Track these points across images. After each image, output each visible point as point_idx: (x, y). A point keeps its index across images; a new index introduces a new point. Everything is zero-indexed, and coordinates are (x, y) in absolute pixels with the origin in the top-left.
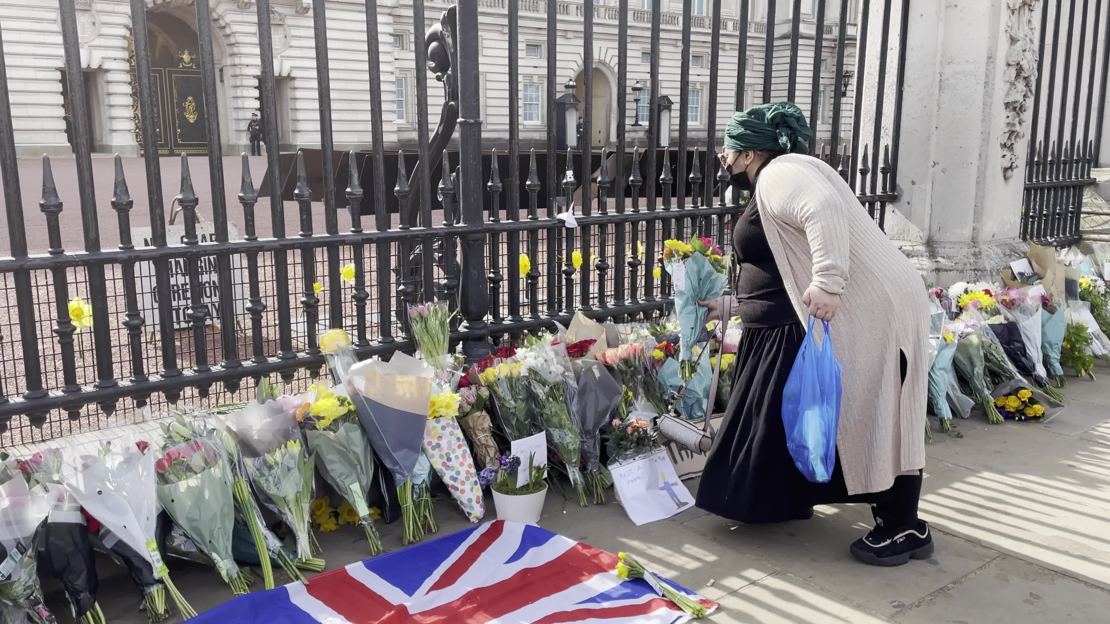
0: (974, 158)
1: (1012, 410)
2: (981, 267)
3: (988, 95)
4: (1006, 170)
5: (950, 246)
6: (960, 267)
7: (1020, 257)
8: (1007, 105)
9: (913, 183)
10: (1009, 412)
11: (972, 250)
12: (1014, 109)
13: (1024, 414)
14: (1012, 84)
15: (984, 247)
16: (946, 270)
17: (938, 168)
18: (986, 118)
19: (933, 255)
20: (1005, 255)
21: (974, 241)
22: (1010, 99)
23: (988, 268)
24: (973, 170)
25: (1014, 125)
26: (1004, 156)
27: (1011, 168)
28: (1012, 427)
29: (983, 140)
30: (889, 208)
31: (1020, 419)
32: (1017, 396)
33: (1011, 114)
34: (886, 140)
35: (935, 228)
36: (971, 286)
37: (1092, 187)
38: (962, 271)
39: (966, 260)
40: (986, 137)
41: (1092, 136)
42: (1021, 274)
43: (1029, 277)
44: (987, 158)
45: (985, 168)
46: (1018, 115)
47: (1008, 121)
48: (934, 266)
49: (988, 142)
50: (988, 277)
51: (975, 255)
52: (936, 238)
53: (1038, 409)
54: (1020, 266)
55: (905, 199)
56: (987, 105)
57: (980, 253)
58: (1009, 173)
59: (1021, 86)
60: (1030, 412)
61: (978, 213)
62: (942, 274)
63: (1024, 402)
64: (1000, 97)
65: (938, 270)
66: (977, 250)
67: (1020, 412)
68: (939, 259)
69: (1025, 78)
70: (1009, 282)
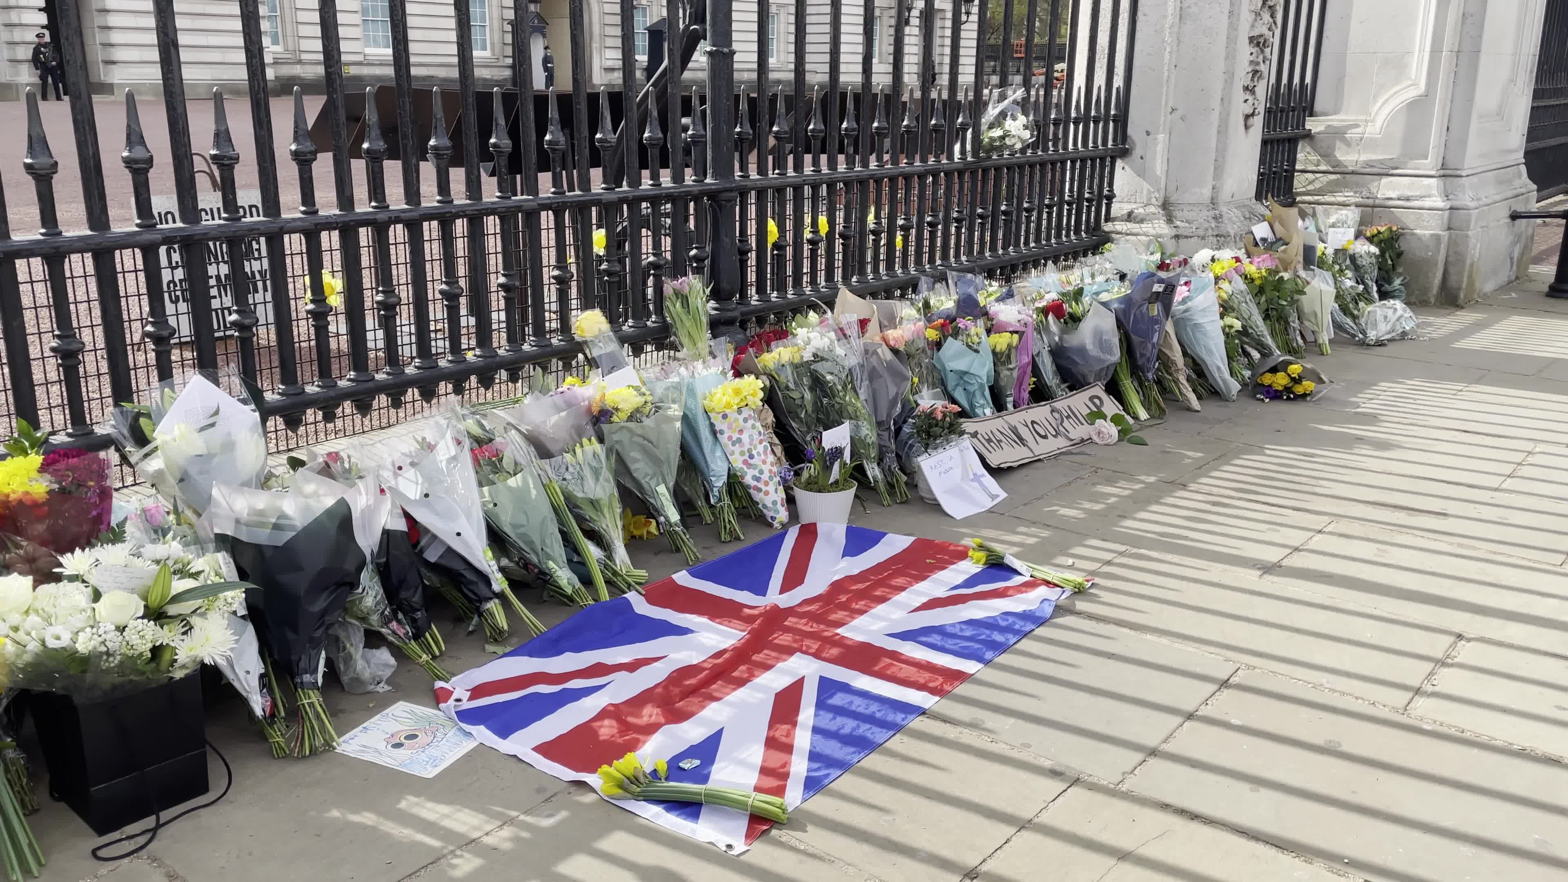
0: (1216, 104)
1: (1280, 388)
2: (1224, 233)
3: (1233, 26)
4: (1247, 117)
5: (1189, 208)
6: (1201, 232)
7: (1259, 221)
8: (1251, 39)
9: (1148, 133)
10: (1277, 391)
11: (1212, 213)
12: (1258, 44)
13: (1293, 393)
14: (1258, 14)
15: (1224, 209)
16: (1186, 237)
17: (1178, 114)
18: (1231, 56)
19: (1170, 220)
20: (1245, 218)
21: (1214, 202)
22: (1255, 33)
23: (1232, 233)
24: (1215, 118)
25: (1258, 64)
26: (1246, 101)
27: (1253, 114)
28: (1282, 408)
29: (1226, 81)
30: (1119, 163)
31: (1289, 398)
32: (1286, 372)
33: (1255, 50)
34: (1118, 81)
35: (1172, 187)
36: (1218, 254)
37: (1307, 140)
38: (1203, 238)
39: (1206, 225)
40: (1230, 76)
41: (1308, 79)
42: (1264, 240)
43: (1272, 243)
44: (1230, 103)
45: (1228, 115)
46: (1262, 51)
47: (1252, 58)
48: (1174, 232)
49: (1232, 83)
50: (1232, 244)
51: (1215, 218)
52: (1172, 200)
53: (1308, 385)
54: (1261, 231)
55: (1137, 152)
56: (1231, 40)
57: (1221, 216)
58: (1251, 121)
59: (1266, 17)
60: (1299, 389)
61: (1219, 169)
62: (1182, 242)
63: (1293, 379)
64: (1244, 32)
65: (1177, 237)
66: (1217, 212)
67: (1288, 389)
68: (1178, 223)
69: (1270, 7)
70: (1252, 249)
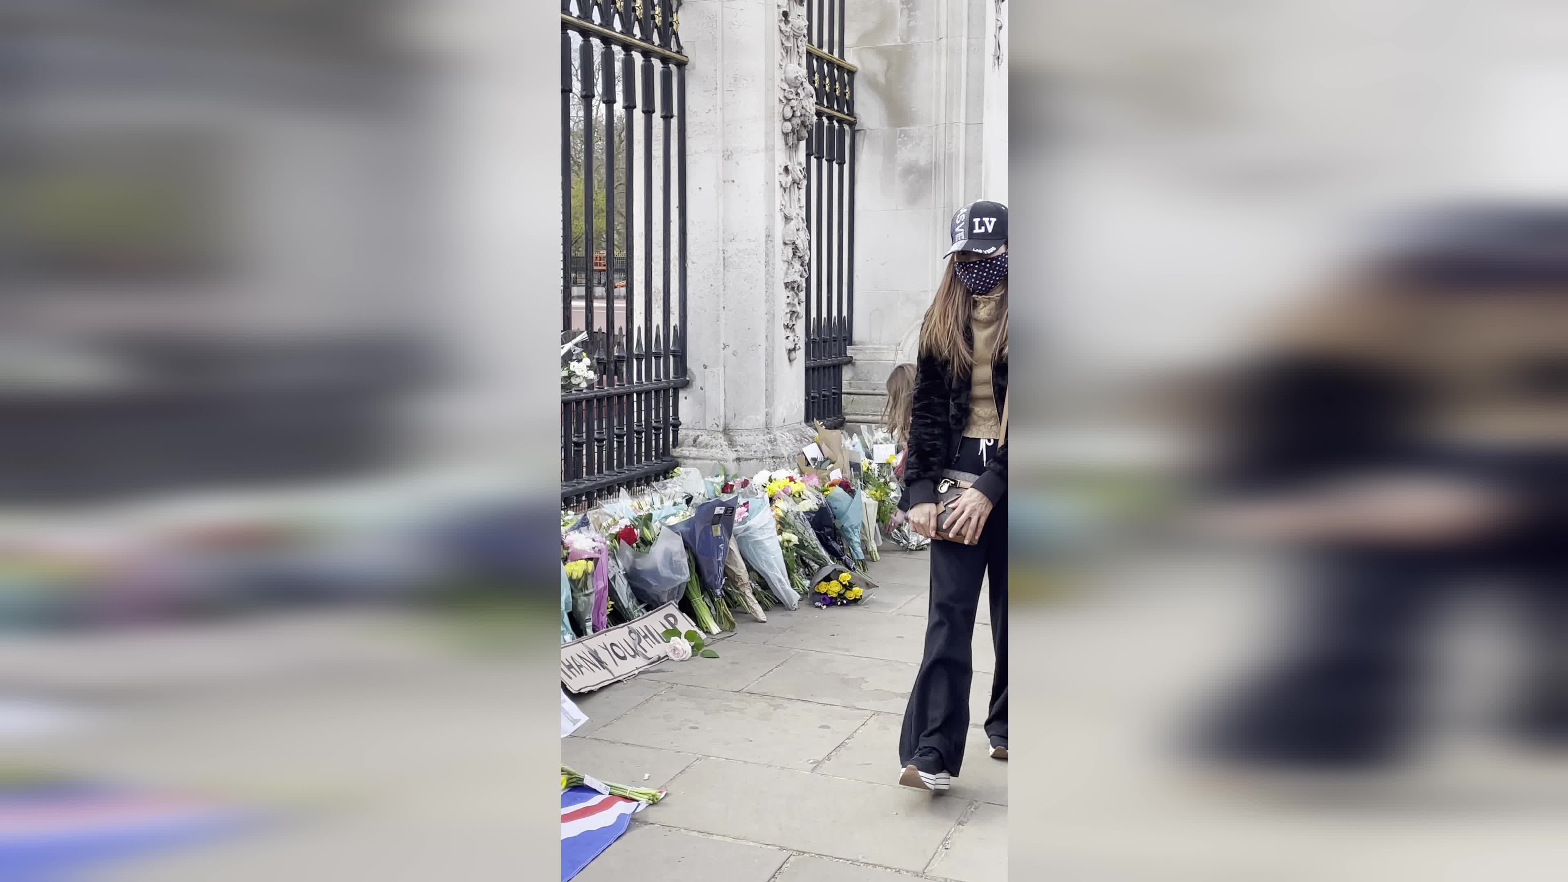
0: (762, 340)
1: (835, 595)
2: (779, 455)
3: (769, 274)
4: (790, 351)
5: (747, 433)
6: (759, 455)
7: (809, 443)
8: (787, 285)
9: (705, 367)
10: (832, 598)
11: (767, 437)
12: (793, 288)
13: (845, 598)
14: (790, 263)
15: (778, 433)
16: (746, 460)
17: (729, 351)
18: (770, 299)
19: (732, 444)
20: (797, 441)
21: (768, 427)
22: (789, 280)
23: (786, 455)
24: (762, 351)
25: (794, 305)
26: (787, 338)
27: (794, 349)
28: (837, 612)
29: (768, 321)
30: (682, 394)
31: (842, 604)
32: (837, 580)
33: (791, 294)
34: (675, 320)
35: (730, 414)
36: (775, 475)
37: (850, 366)
38: (761, 460)
39: (764, 448)
40: (771, 316)
41: (845, 313)
42: (814, 460)
43: (822, 463)
44: (773, 340)
45: (773, 350)
46: (797, 295)
47: (788, 301)
48: (734, 455)
49: (773, 322)
50: (787, 464)
51: (770, 441)
52: (732, 426)
53: (857, 591)
54: (812, 451)
55: (697, 383)
56: (769, 285)
57: (775, 440)
58: (793, 355)
59: (797, 265)
60: (850, 595)
61: (770, 397)
62: (743, 464)
63: (844, 586)
64: (780, 279)
65: (738, 459)
66: (772, 436)
67: (841, 596)
68: (739, 448)
69: (800, 257)
70: (804, 468)
